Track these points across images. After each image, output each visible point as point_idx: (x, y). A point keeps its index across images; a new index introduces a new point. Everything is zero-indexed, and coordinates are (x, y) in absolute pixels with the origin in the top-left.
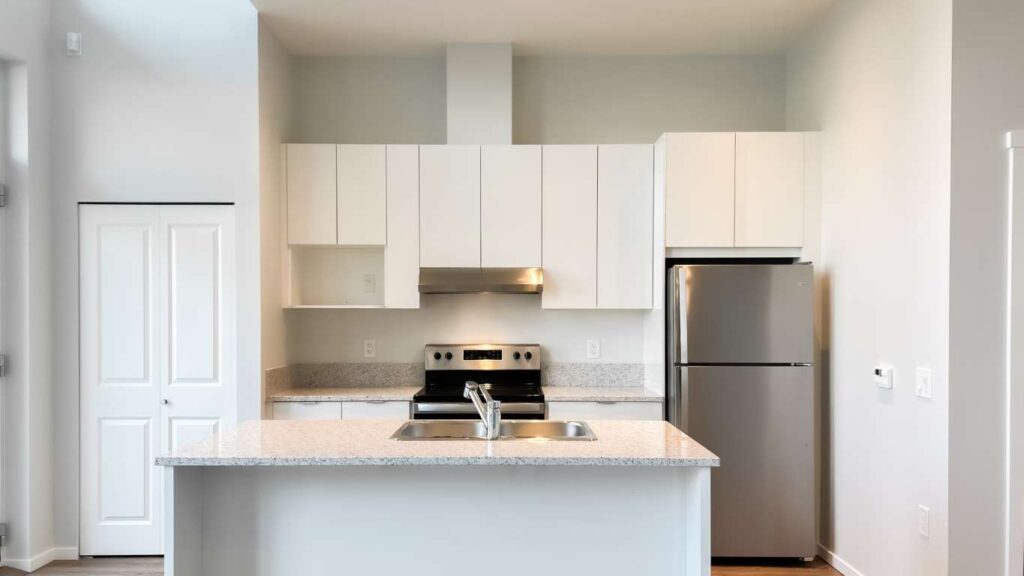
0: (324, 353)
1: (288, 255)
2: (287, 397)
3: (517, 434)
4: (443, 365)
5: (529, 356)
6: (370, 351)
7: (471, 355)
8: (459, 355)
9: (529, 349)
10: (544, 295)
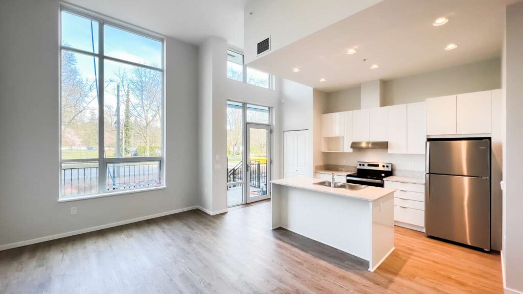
0: (333, 162)
1: (323, 140)
2: (319, 172)
3: (351, 188)
4: (362, 167)
5: (387, 166)
6: (344, 162)
7: (369, 165)
8: (366, 164)
9: (388, 165)
10: (389, 149)
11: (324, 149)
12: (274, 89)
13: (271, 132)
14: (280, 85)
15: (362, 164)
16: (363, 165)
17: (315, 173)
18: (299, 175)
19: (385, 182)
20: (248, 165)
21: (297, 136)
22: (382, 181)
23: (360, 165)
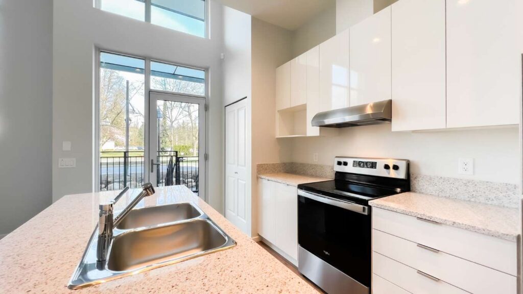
1: (278, 116)
4: (342, 169)
5: (396, 167)
8: (351, 162)
9: (396, 163)
10: (393, 121)
11: (281, 132)
12: (210, 38)
13: (206, 108)
15: (342, 160)
16: (345, 164)
17: (258, 178)
18: (239, 181)
19: (374, 211)
20: (152, 160)
21: (238, 111)
22: (366, 207)
23: (339, 163)
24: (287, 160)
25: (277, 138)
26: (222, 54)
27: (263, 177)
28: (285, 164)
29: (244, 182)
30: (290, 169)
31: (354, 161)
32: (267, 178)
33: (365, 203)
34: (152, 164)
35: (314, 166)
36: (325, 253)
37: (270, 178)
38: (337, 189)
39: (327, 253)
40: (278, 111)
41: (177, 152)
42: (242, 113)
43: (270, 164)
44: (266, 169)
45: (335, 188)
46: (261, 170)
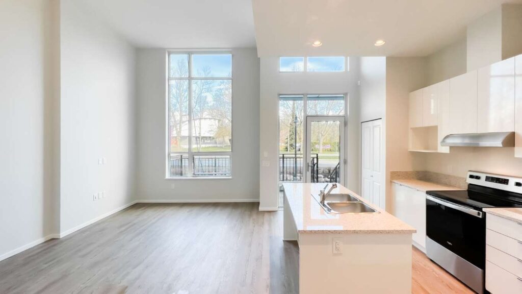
1: (411, 133)
4: (474, 182)
8: (483, 177)
10: (516, 148)
11: (414, 146)
12: (349, 70)
13: (346, 124)
14: (357, 65)
15: (475, 174)
16: (478, 178)
17: (391, 182)
18: (374, 183)
19: (488, 216)
20: (308, 163)
21: (373, 128)
22: (481, 213)
23: (471, 177)
24: (420, 169)
25: (410, 152)
26: (359, 82)
27: (396, 182)
28: (418, 172)
29: (379, 184)
30: (423, 176)
31: (487, 177)
32: (399, 183)
33: (480, 209)
34: (308, 166)
35: (448, 176)
36: (448, 244)
37: (402, 184)
38: (470, 198)
39: (450, 243)
40: (411, 128)
41: (317, 155)
42: (377, 130)
43: (403, 172)
44: (399, 176)
45: (468, 197)
46: (394, 176)
